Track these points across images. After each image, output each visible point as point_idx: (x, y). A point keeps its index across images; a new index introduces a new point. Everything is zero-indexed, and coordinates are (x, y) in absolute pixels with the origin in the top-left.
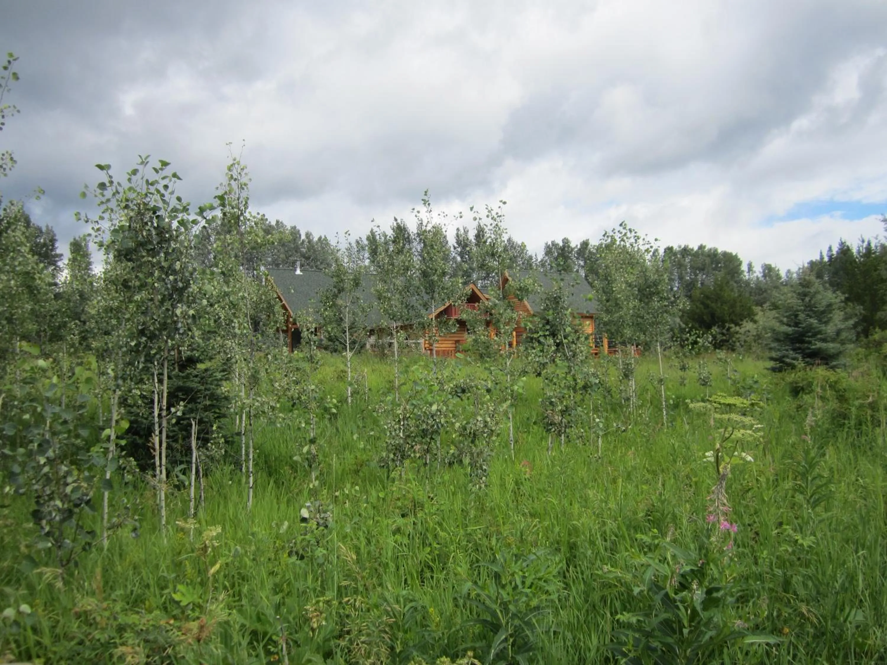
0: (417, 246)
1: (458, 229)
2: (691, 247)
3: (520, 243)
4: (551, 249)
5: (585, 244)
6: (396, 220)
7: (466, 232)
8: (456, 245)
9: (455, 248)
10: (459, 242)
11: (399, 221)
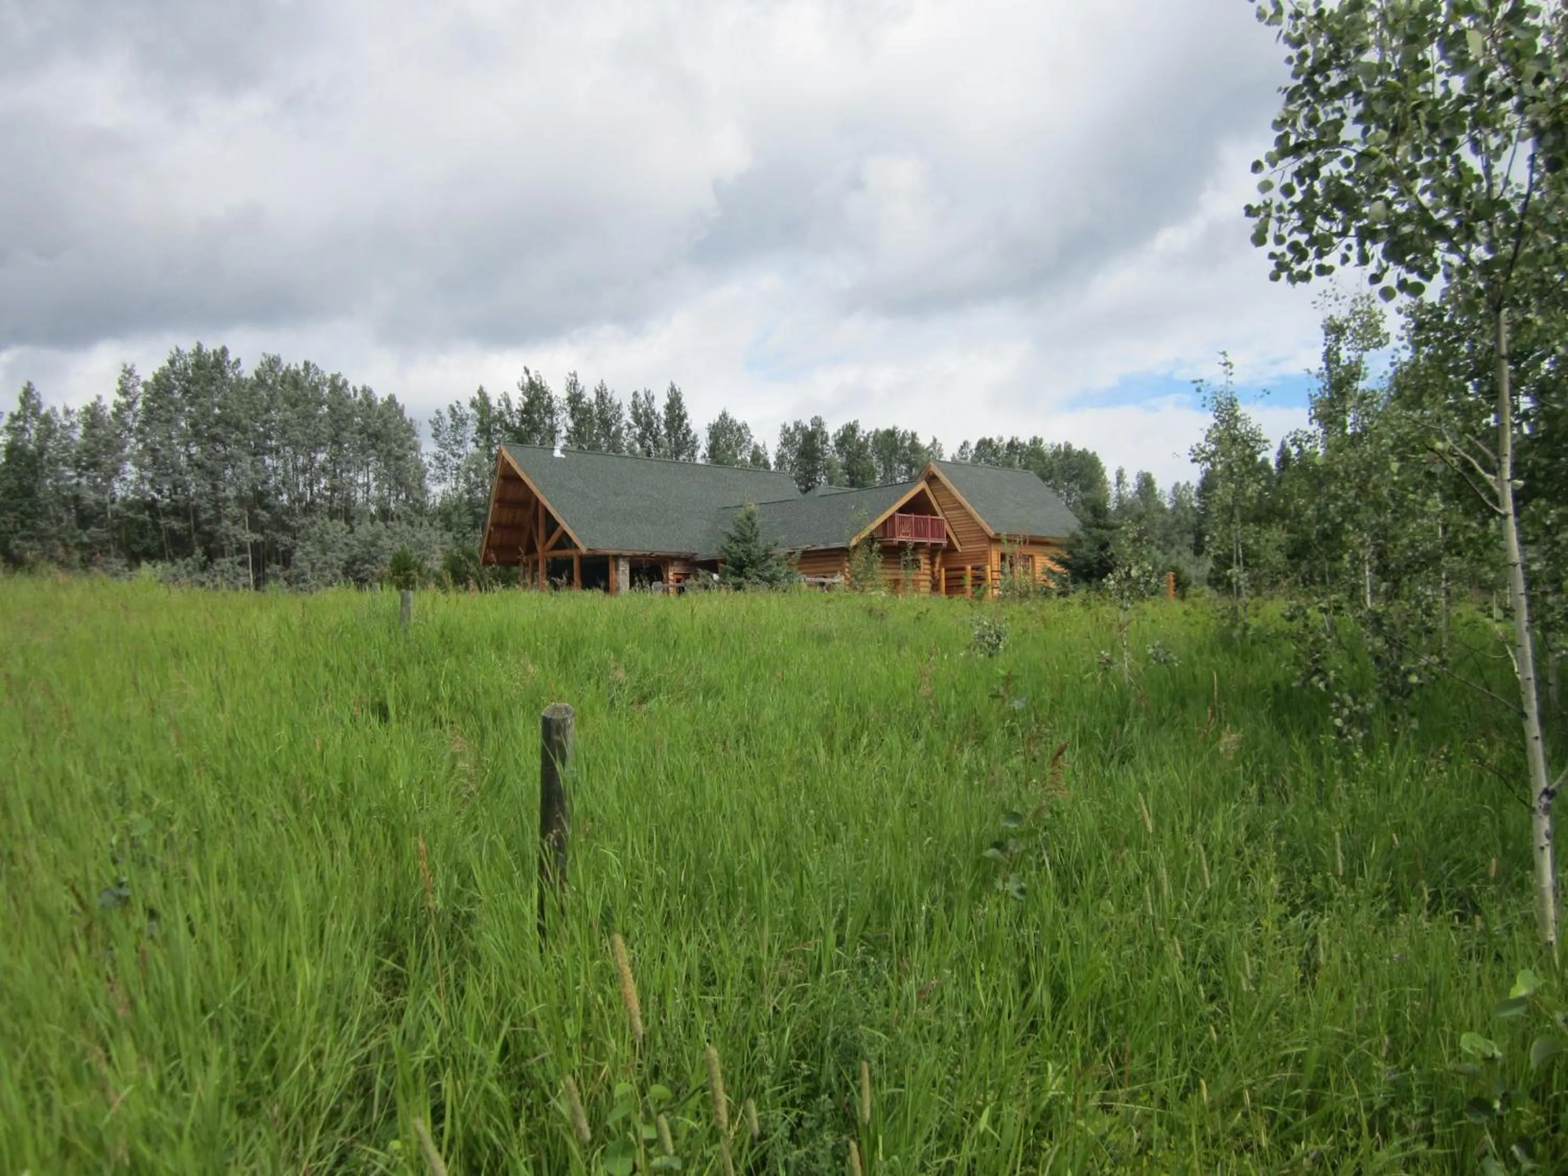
0: (564, 422)
1: (635, 394)
2: (1021, 440)
3: (739, 422)
4: (792, 435)
5: (851, 429)
6: (527, 372)
7: (650, 399)
8: (632, 422)
9: (630, 427)
10: (636, 417)
11: (532, 375)
